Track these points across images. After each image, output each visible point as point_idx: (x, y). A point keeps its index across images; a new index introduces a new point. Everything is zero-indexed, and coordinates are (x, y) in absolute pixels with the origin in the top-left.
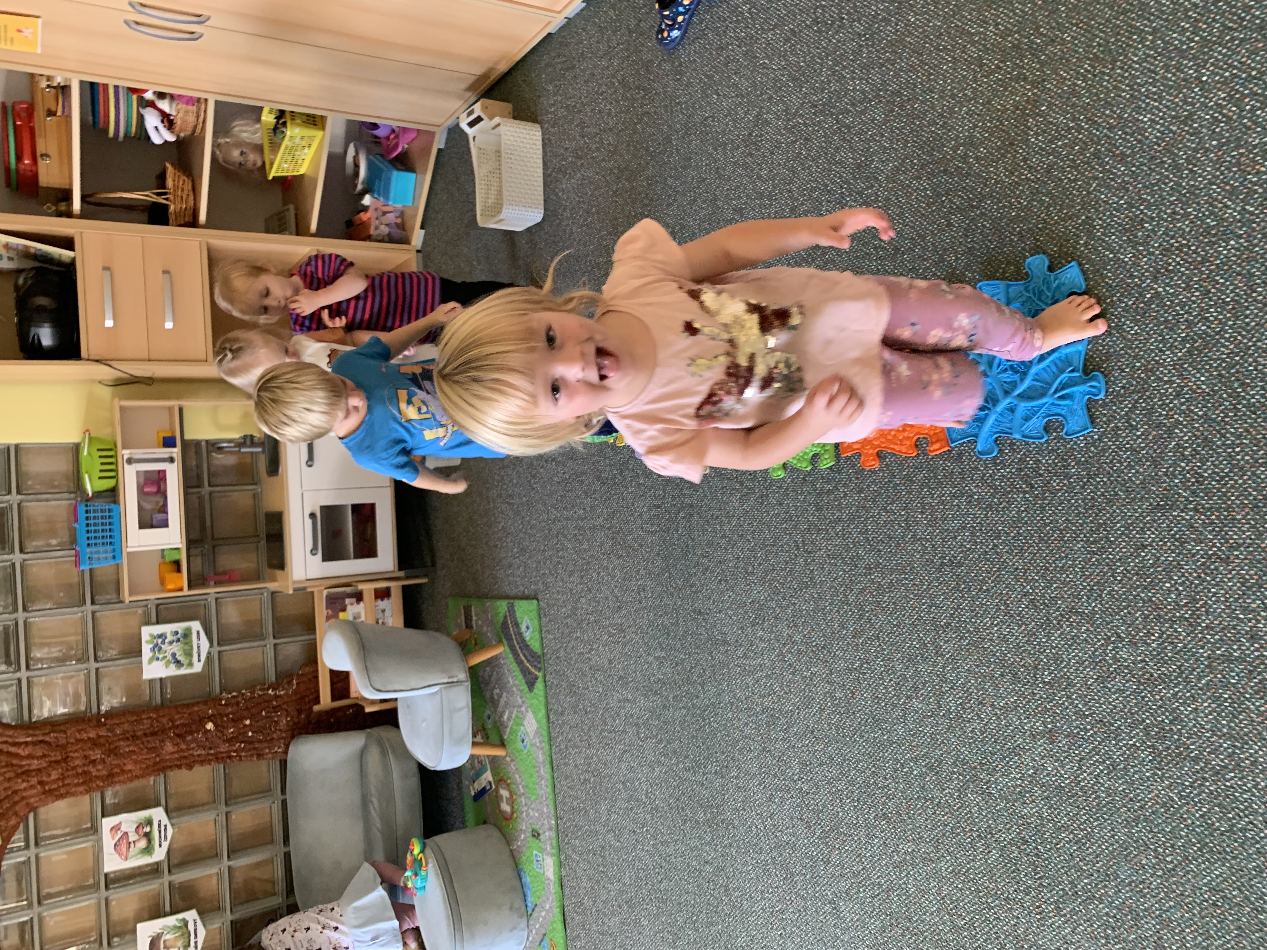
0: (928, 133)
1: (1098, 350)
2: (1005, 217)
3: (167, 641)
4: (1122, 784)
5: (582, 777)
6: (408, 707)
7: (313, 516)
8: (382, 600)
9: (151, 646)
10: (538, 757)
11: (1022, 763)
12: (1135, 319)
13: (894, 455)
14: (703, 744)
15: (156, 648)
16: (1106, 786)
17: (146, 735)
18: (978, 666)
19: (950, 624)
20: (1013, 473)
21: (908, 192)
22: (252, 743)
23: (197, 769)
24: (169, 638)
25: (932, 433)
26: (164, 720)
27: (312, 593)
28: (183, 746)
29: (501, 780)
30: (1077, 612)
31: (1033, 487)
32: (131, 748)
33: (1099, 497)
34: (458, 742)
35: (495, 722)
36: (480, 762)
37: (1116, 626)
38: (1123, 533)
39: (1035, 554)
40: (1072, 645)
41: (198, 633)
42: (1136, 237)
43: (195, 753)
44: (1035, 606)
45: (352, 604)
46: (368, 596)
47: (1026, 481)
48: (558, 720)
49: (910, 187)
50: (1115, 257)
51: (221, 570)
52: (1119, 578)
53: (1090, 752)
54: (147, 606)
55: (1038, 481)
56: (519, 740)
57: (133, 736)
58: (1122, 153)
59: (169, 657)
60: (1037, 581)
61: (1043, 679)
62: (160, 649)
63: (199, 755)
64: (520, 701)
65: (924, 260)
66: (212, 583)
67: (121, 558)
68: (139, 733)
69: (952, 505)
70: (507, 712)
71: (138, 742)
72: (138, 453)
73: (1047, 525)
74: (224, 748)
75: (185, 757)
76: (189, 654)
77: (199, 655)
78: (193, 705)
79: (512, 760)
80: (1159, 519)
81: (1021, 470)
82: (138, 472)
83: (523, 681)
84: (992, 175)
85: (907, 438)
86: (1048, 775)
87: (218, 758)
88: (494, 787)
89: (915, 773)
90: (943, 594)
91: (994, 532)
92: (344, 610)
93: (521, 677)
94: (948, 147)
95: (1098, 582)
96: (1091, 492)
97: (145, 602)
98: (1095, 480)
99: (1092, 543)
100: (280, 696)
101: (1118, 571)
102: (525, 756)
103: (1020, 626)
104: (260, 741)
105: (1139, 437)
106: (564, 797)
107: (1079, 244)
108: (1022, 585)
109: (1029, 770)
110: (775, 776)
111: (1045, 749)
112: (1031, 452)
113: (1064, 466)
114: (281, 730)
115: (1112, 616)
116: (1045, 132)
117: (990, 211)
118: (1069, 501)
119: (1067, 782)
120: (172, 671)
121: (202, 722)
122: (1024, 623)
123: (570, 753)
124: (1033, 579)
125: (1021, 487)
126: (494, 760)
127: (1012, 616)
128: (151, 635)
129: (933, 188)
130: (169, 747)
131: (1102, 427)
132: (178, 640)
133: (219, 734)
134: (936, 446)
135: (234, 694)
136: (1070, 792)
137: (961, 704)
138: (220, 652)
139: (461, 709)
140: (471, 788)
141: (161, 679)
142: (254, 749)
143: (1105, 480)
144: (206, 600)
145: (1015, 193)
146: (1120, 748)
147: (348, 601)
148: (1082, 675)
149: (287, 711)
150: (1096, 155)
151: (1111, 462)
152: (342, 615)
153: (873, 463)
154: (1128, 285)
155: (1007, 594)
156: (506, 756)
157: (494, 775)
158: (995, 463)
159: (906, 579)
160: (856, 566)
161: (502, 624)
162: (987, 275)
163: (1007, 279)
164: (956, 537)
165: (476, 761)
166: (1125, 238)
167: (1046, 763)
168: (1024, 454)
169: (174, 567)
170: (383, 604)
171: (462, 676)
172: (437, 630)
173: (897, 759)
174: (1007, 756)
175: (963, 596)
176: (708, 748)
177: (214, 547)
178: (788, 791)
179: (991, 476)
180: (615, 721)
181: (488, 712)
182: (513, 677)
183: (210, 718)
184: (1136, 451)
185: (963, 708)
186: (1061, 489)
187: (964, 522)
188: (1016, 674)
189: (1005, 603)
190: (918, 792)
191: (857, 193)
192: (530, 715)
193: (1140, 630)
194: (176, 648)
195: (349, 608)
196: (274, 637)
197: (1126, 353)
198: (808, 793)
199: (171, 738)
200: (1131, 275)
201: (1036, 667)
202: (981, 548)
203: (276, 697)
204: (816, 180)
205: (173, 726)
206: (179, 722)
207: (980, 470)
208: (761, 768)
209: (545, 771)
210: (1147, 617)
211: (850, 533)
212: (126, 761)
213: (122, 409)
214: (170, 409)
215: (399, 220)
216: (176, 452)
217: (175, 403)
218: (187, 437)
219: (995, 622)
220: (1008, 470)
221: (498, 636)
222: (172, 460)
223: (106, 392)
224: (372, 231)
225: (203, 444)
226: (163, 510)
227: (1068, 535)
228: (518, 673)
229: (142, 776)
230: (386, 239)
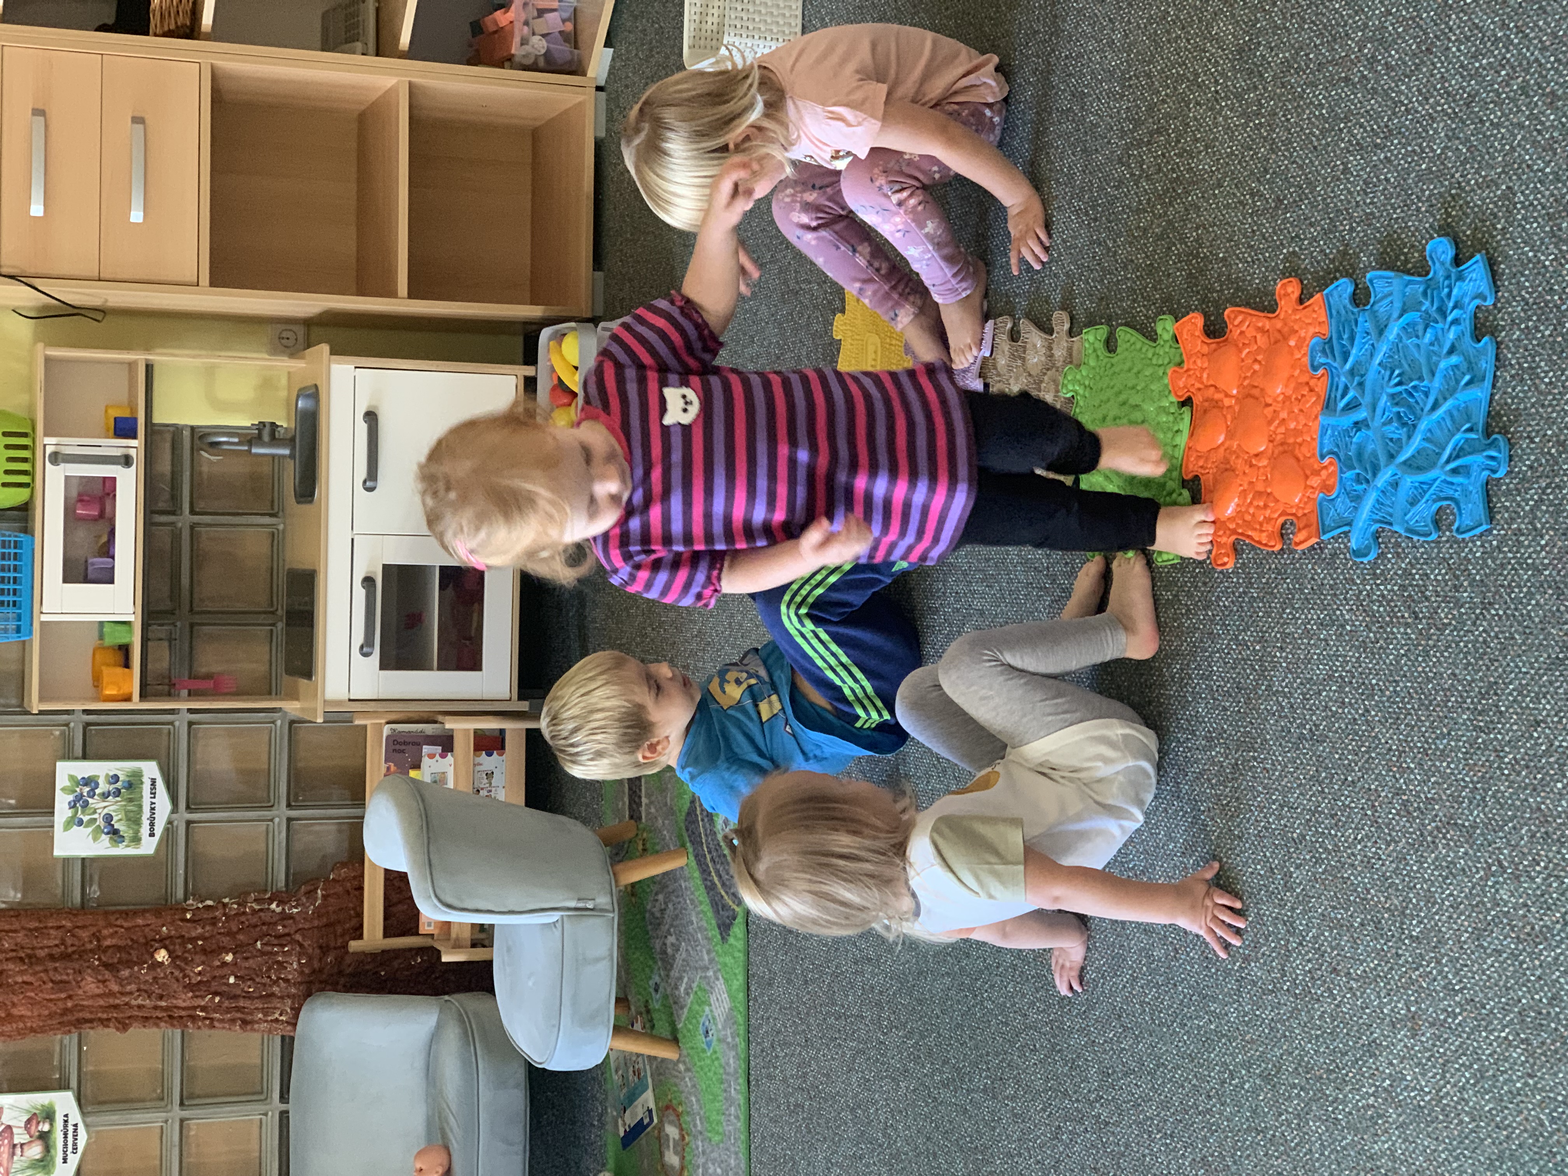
0: (1330, 12)
1: (1506, 404)
2: (1414, 170)
3: (97, 791)
4: (1488, 1101)
5: (792, 1100)
6: (509, 950)
7: (368, 581)
8: (489, 755)
9: (71, 798)
10: (728, 1064)
11: (1377, 1069)
12: (1551, 360)
13: (1253, 548)
14: (971, 1038)
15: (79, 803)
16: (1471, 1104)
17: (52, 957)
18: (1334, 908)
19: (1304, 837)
20: (1395, 593)
21: (1298, 106)
22: (235, 997)
23: (136, 1031)
24: (103, 787)
25: (1299, 514)
26: (84, 934)
27: (364, 726)
28: (115, 988)
29: (668, 1107)
30: (1456, 824)
31: (1417, 618)
32: (25, 978)
33: (1492, 640)
34: (587, 1020)
35: (666, 997)
36: (637, 1073)
37: (1499, 848)
38: (1515, 700)
39: (1413, 727)
40: (1447, 878)
41: (153, 782)
42: (1560, 229)
43: (134, 1002)
44: (1409, 813)
45: (432, 756)
46: (463, 745)
47: (1409, 607)
48: (762, 995)
49: (1302, 97)
50: (1535, 256)
51: (204, 670)
52: (1506, 772)
53: (1457, 1051)
54: (67, 725)
55: (1423, 608)
56: (701, 1030)
57: (30, 957)
58: (1553, 92)
59: (101, 822)
60: (1412, 771)
61: (1410, 931)
62: (86, 804)
63: (140, 1007)
64: (706, 957)
65: (1311, 225)
66: (184, 693)
67: (31, 633)
68: (41, 953)
69: (1319, 639)
70: (685, 980)
71: (39, 968)
72: (71, 445)
73: (1429, 680)
74: (184, 999)
75: (116, 1007)
76: (134, 820)
77: (152, 825)
78: (135, 913)
79: (688, 1070)
80: (1557, 681)
81: (1405, 588)
82: (67, 478)
83: (714, 922)
84: (1403, 98)
85: (1268, 520)
86: (1406, 1088)
87: (172, 1018)
88: (656, 1120)
89: (1247, 1086)
90: (1299, 786)
91: (1367, 689)
92: (417, 766)
93: (710, 914)
94: (1353, 40)
95: (1483, 777)
96: (1484, 631)
97: (65, 717)
98: (1489, 613)
99: (1480, 713)
100: (291, 917)
102: (708, 1062)
103: (1388, 845)
104: (248, 996)
105: (1543, 548)
106: (763, 1138)
107: (1496, 229)
108: (1394, 777)
109: (1384, 1081)
110: (1065, 1094)
111: (1405, 1046)
112: (1417, 560)
113: (1455, 586)
114: (286, 981)
115: (1495, 832)
116: (1468, 39)
117: (1396, 156)
118: (1457, 644)
119: (1427, 1098)
120: (103, 848)
121: (149, 948)
122: (1393, 840)
123: (777, 1057)
124: (1408, 768)
125: (1403, 616)
126: (660, 1067)
127: (1380, 827)
128: (72, 778)
129: (1330, 106)
130: (90, 985)
131: (1503, 529)
132: (118, 793)
133: (177, 973)
134: (1301, 536)
135: (209, 903)
136: (1429, 1115)
137: (1310, 972)
138: (189, 823)
139: (597, 960)
140: (620, 1122)
141: (83, 859)
142: (238, 1009)
143: (1501, 612)
144: (172, 723)
145: (1427, 132)
146: (1491, 1044)
147: (426, 749)
148: (1455, 927)
149: (301, 946)
150: (1524, 89)
151: (1509, 585)
152: (413, 774)
153: (1226, 559)
154: (1547, 303)
155: (1376, 790)
156: (678, 1061)
157: (657, 1100)
158: (1375, 574)
159: (1255, 759)
160: (1193, 733)
161: (688, 814)
162: (1386, 263)
163: (1408, 272)
164: (1319, 693)
165: (631, 1070)
166: (1547, 229)
167: (1404, 1068)
168: (1410, 563)
169: (120, 657)
170: (488, 762)
171: (603, 900)
172: (585, 821)
173: (1225, 1063)
174: (1360, 1059)
175: (1323, 792)
176: (976, 1047)
177: (192, 626)
178: (1081, 1122)
179: (1368, 595)
180: (847, 996)
181: (657, 979)
182: (698, 913)
183: (164, 942)
184: (1539, 571)
185: (1313, 978)
186: (1450, 624)
187: (1331, 668)
188: (1380, 922)
189: (1373, 806)
190: (1247, 1120)
191: (1235, 97)
192: (720, 985)
193: (1525, 856)
194: (113, 807)
195: (426, 761)
196: (289, 805)
197: (1537, 412)
198: (1107, 1124)
199: (94, 969)
200: (1551, 289)
201: (1403, 913)
202: (1349, 712)
203: (284, 917)
204: (1184, 64)
205: (99, 946)
206: (108, 942)
207: (1356, 584)
208: (1047, 1080)
209: (737, 1090)
210: (1534, 835)
211: (1190, 678)
212: (15, 1000)
213: (48, 360)
214: (131, 366)
215: (569, 27)
216: (135, 446)
217: (139, 357)
218: (158, 419)
219: (1359, 837)
220: (1389, 587)
221: (680, 837)
222: (127, 461)
223: (24, 329)
224: (516, 49)
225: (186, 433)
226: (107, 550)
227: (1453, 699)
228: (706, 907)
229: (41, 1030)
230: (542, 63)
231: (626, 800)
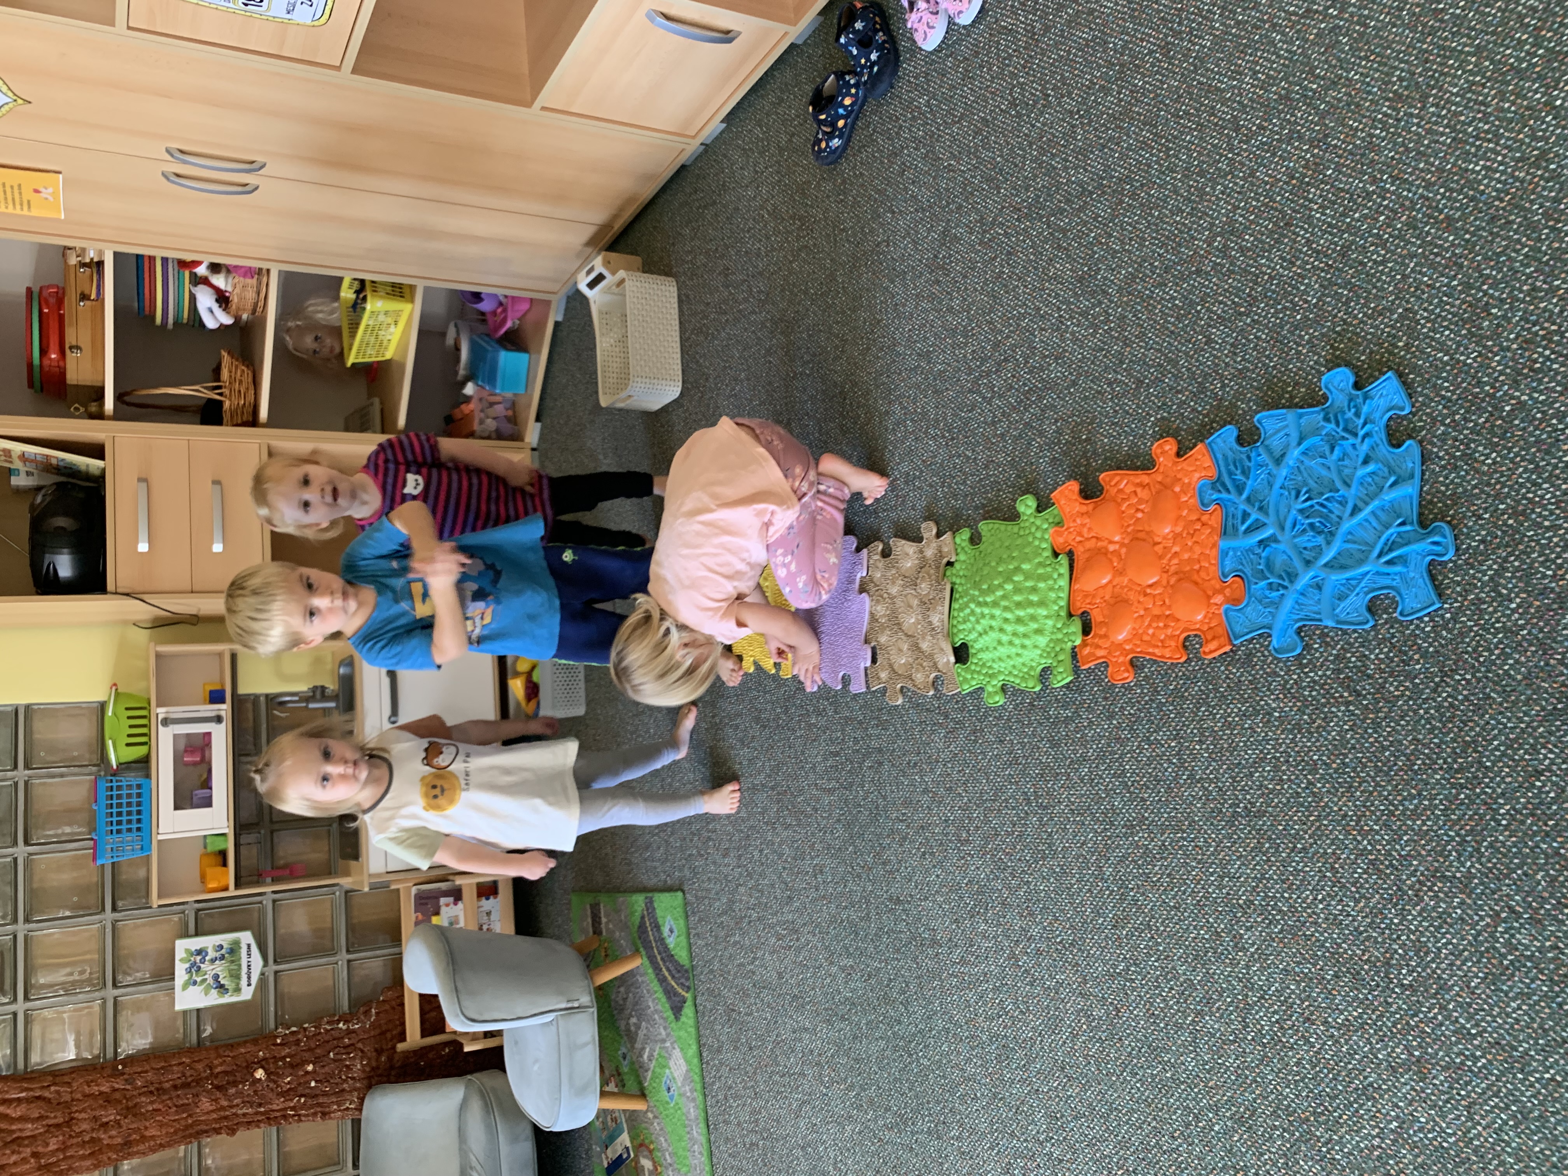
0: (1172, 225)
1: (1439, 491)
2: (1287, 322)
3: (207, 958)
4: (1539, 1141)
5: (747, 1140)
6: (516, 1043)
8: (488, 899)
9: (187, 965)
10: (689, 1112)
11: (1379, 1111)
12: (1491, 443)
13: (1155, 662)
14: (910, 1090)
15: (194, 968)
16: (1514, 1145)
17: (175, 1087)
18: (1298, 963)
19: (1252, 902)
20: (1329, 677)
21: (1149, 305)
22: (315, 1096)
23: (242, 1134)
24: (211, 954)
25: (1205, 628)
26: (200, 1066)
27: (398, 890)
28: (225, 1103)
29: (641, 1145)
30: (1444, 877)
31: (1359, 695)
32: (155, 1106)
33: (1462, 703)
34: (581, 1091)
35: (632, 1063)
36: (614, 1120)
37: (1507, 895)
38: (1504, 754)
39: (1371, 793)
40: (1441, 927)
41: (249, 946)
42: (1482, 329)
43: (240, 1112)
44: (1379, 870)
45: (447, 905)
46: (469, 894)
47: (1348, 686)
48: (713, 1059)
49: (1152, 298)
50: (1452, 359)
51: (282, 862)
52: (1504, 822)
53: (1484, 1093)
54: (183, 912)
55: (1366, 686)
56: (664, 1088)
57: (158, 1089)
58: (1448, 217)
59: (210, 981)
60: (1377, 833)
61: (1399, 980)
62: (199, 968)
63: (244, 1115)
64: (664, 1033)
65: (1178, 392)
66: (269, 880)
67: (150, 850)
68: (167, 1085)
69: (1243, 728)
70: (647, 1050)
71: (165, 1097)
72: (177, 711)
73: (1384, 749)
74: (278, 1104)
75: (226, 1118)
76: (235, 976)
77: (249, 978)
78: (239, 1045)
79: (655, 1117)
80: (1559, 730)
81: (1339, 671)
82: (175, 736)
83: (667, 1006)
84: (1264, 269)
85: (1172, 637)
86: (1421, 1129)
87: (270, 1119)
88: (632, 1155)
89: (1217, 1128)
90: (1239, 858)
91: (1307, 764)
92: (437, 913)
93: (664, 1000)
94: (1200, 240)
95: (1472, 830)
96: (1448, 696)
97: (181, 907)
98: (1453, 679)
99: (1457, 771)
100: (354, 1031)
101: (1502, 811)
102: (672, 1111)
103: (1357, 902)
104: (325, 1094)
105: (1514, 611)
106: (725, 1169)
107: (1397, 347)
108: (1355, 839)
109: (1390, 1122)
110: (1012, 1135)
111: (1413, 1089)
112: (1351, 645)
113: (1403, 661)
114: (353, 1078)
115: (1499, 879)
116: (1334, 203)
117: (1265, 317)
118: (1415, 712)
119: (1451, 1140)
120: (214, 999)
121: (250, 1068)
122: (1363, 896)
123: (731, 1107)
124: (1372, 830)
125: (1341, 696)
126: (632, 1116)
127: (1344, 886)
128: (187, 951)
129: (1183, 296)
130: (205, 1104)
131: (1456, 601)
132: (222, 958)
133: (271, 1085)
134: (1212, 646)
135: (294, 1029)
136: (1458, 1156)
137: (1277, 1022)
138: (276, 972)
139: (586, 1044)
140: (603, 1156)
141: (198, 1010)
142: (319, 1105)
143: (1468, 677)
144: (261, 903)
145: (1298, 289)
146: (1532, 1086)
147: (443, 901)
148: (1460, 973)
149: (362, 1051)
150: (1411, 224)
151: (1475, 650)
152: (435, 920)
153: (1126, 675)
154: (1476, 396)
155: (1334, 853)
156: (647, 1111)
157: (632, 1139)
158: (1301, 664)
159: (1184, 839)
160: (1112, 823)
161: (640, 927)
162: (1269, 404)
163: (1297, 406)
164: (1251, 775)
165: (609, 1118)
166: (1464, 332)
167: (1416, 1110)
168: (1342, 648)
169: (220, 859)
170: (487, 904)
171: (586, 999)
172: (558, 938)
173: (1188, 1107)
174: (1355, 1101)
175: (1269, 860)
176: (916, 1096)
177: (272, 832)
178: (1032, 1158)
179: (1296, 683)
180: (789, 1058)
181: (624, 1050)
182: (654, 1000)
183: (261, 1063)
184: (1512, 632)
185: (1282, 1028)
186: (1403, 695)
187: (1261, 752)
188: (1358, 973)
189: (1333, 868)
190: (1223, 1159)
191: (1080, 315)
192: (677, 1053)
193: (1545, 900)
194: (220, 968)
195: (443, 910)
196: (348, 951)
197: (1482, 491)
198: (1061, 1161)
199: (208, 1091)
200: (1479, 382)
201: (1388, 963)
202: (1289, 787)
203: (349, 1032)
204: (1025, 304)
205: (212, 1074)
206: (219, 1069)
207: (1279, 676)
208: (992, 1124)
209: (699, 1132)
210: (1554, 879)
211: (1101, 777)
212: (147, 1124)
213: (158, 656)
214: (220, 655)
215: (510, 413)
216: (224, 709)
217: (225, 648)
218: (242, 690)
219: (1320, 897)
220: (1320, 673)
221: (634, 944)
222: (219, 719)
223: (141, 636)
224: (476, 427)
225: (262, 699)
226: (207, 784)
227: (1419, 762)
228: (660, 995)
229: (168, 1145)
230: (494, 435)
231: (590, 920)
